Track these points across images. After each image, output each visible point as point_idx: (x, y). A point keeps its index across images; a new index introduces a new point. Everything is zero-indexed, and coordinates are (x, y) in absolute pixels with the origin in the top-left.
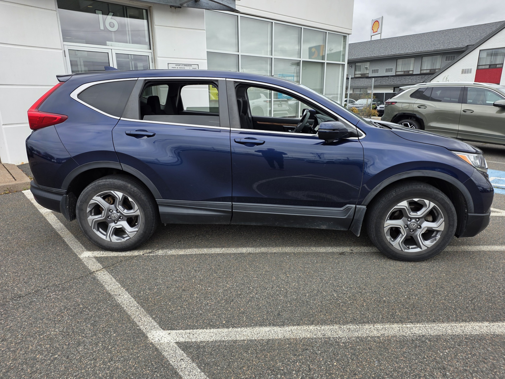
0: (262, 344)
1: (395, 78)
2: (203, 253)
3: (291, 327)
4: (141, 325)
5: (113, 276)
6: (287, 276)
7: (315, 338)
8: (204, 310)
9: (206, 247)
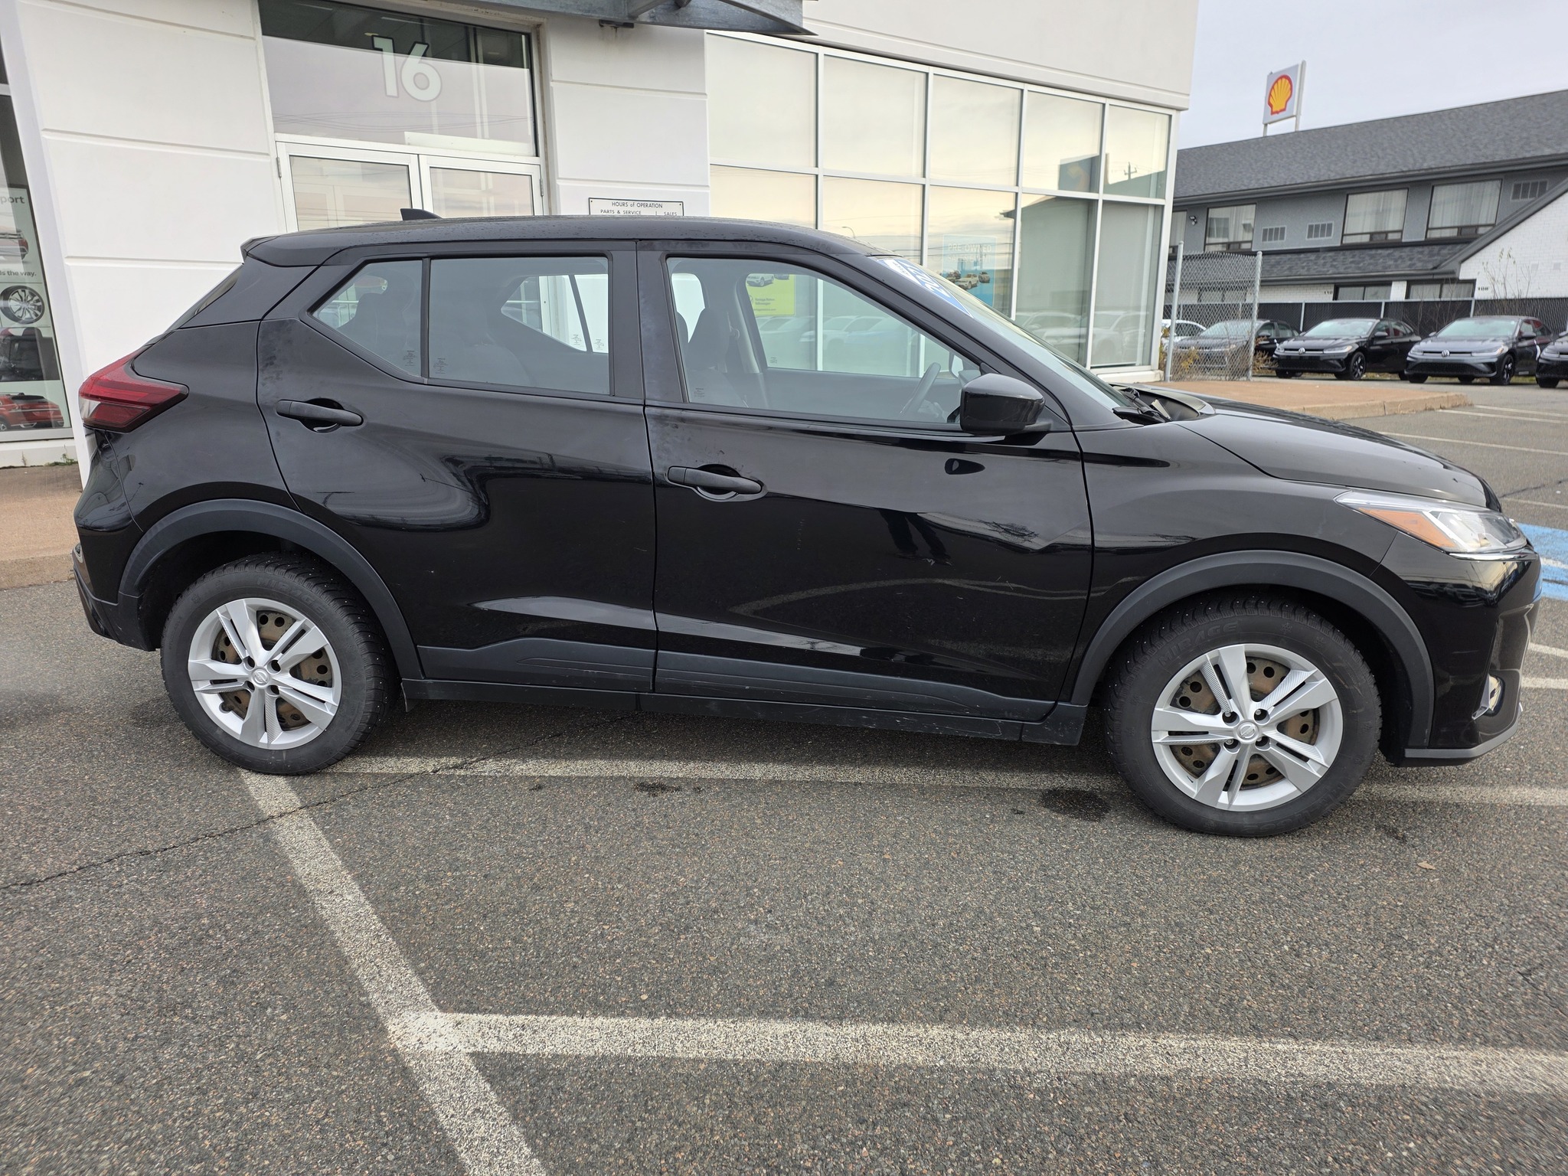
0: (757, 1077)
1: (1340, 256)
2: (624, 774)
3: (866, 1027)
4: (376, 991)
5: (325, 832)
6: (885, 860)
7: (941, 1069)
8: (588, 953)
9: (639, 755)
